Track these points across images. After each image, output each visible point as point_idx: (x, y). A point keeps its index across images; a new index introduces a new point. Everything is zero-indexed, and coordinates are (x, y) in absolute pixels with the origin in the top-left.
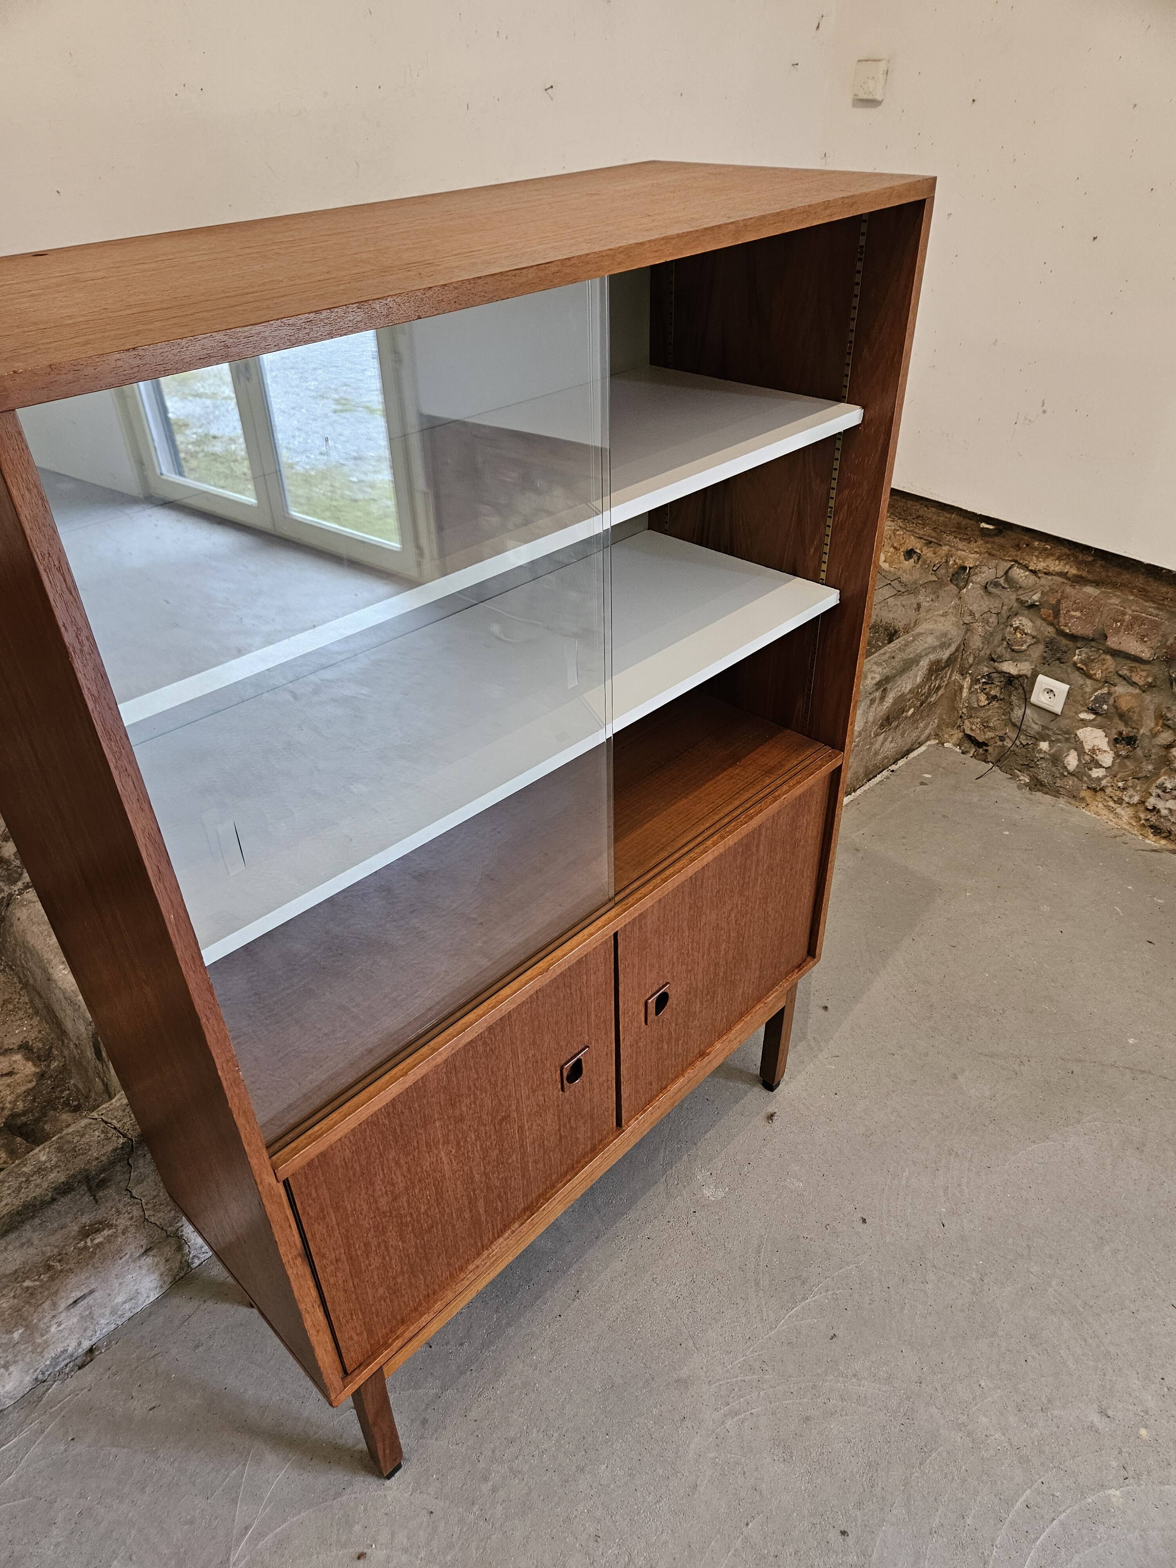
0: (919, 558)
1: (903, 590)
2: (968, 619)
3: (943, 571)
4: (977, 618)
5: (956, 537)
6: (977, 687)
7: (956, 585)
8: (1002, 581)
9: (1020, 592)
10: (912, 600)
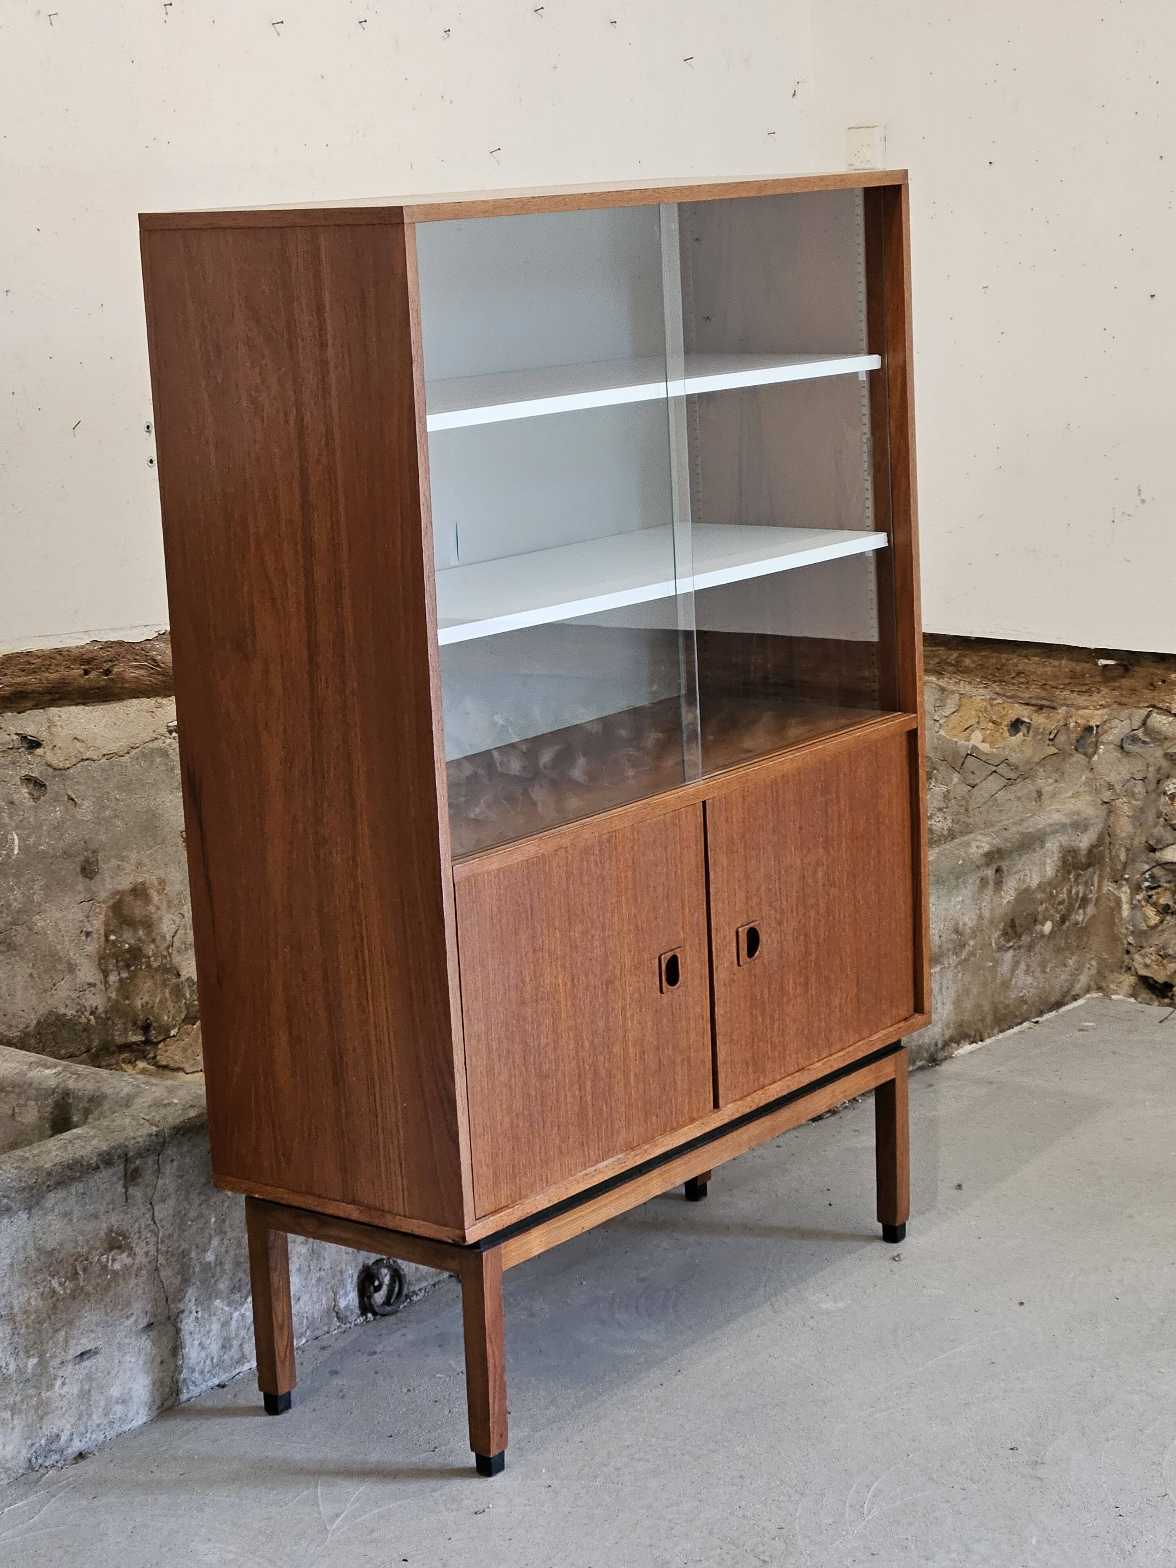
0: (1029, 728)
1: (1013, 775)
2: (1107, 796)
3: (1062, 738)
4: (1118, 791)
5: (1072, 692)
6: (1139, 897)
7: (1085, 754)
8: (1140, 733)
9: (1167, 744)
10: (1029, 787)
